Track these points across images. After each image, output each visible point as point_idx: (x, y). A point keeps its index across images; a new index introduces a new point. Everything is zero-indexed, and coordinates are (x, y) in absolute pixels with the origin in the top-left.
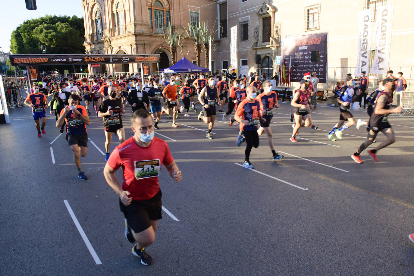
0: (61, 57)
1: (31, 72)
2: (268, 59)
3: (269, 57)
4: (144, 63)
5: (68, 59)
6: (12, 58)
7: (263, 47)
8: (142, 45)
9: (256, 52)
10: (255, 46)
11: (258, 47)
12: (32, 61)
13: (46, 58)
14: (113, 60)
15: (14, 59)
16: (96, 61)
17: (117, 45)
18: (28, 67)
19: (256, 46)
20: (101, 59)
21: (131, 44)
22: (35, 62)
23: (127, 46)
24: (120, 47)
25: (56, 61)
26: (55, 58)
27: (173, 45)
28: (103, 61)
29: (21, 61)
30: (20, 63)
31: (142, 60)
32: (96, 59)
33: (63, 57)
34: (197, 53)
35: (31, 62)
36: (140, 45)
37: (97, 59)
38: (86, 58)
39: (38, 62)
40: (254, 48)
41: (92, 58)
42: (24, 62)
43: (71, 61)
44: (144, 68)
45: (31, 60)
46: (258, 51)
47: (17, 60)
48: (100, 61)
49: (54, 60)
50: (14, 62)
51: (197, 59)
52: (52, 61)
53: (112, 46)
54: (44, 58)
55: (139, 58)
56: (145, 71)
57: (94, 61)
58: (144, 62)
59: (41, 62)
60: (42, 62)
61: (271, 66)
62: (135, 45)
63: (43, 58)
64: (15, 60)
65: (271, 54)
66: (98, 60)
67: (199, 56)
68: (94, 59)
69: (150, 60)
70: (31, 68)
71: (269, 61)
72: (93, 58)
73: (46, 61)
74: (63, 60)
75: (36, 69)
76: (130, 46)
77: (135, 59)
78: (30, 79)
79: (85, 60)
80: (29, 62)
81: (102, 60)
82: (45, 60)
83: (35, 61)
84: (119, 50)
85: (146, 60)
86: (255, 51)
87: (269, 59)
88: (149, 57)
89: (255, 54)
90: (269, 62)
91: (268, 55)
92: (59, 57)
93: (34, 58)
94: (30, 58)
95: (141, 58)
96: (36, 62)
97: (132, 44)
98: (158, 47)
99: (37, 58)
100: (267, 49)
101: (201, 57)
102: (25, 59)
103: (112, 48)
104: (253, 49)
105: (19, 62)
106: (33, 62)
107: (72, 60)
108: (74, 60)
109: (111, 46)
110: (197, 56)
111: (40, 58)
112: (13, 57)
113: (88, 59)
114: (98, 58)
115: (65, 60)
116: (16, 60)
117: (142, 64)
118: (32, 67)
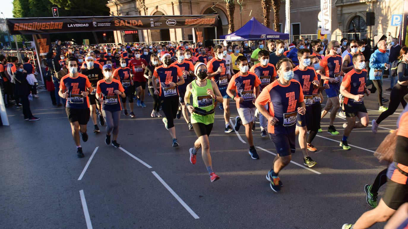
0: (81, 20)
1: (40, 43)
2: (358, 20)
3: (359, 17)
4: (196, 28)
5: (91, 24)
6: (10, 23)
7: (353, 3)
8: (188, 3)
9: (341, 11)
10: (340, 2)
11: (344, 4)
12: (40, 27)
13: (60, 23)
14: (154, 24)
15: (14, 25)
16: (131, 25)
17: (153, 4)
18: (34, 36)
19: (342, 2)
20: (138, 22)
21: (172, 2)
22: (44, 29)
23: (167, 6)
24: (157, 7)
25: (75, 26)
26: (72, 22)
27: (231, 3)
28: (140, 26)
29: (24, 27)
30: (23, 30)
31: (194, 23)
32: (131, 22)
33: (83, 21)
34: (266, 12)
35: (38, 29)
36: (185, 4)
37: (132, 24)
38: (117, 22)
39: (48, 28)
40: (339, 5)
41: (124, 21)
42: (29, 29)
43: (95, 26)
44: (197, 34)
45: (38, 27)
46: (344, 8)
47: (19, 26)
48: (137, 26)
49: (71, 25)
50: (15, 29)
51: (265, 21)
52: (69, 26)
53: (146, 6)
54: (58, 23)
55: (190, 20)
56: (198, 39)
57: (128, 25)
58: (197, 25)
59: (52, 28)
60: (55, 28)
61: (364, 29)
62: (178, 4)
63: (56, 23)
64: (15, 27)
65: (362, 12)
66: (134, 25)
67: (267, 17)
68: (129, 23)
69: (205, 23)
70: (38, 38)
71: (360, 22)
72: (126, 21)
73: (60, 27)
74: (84, 25)
75: (46, 39)
76: (172, 5)
77: (184, 22)
78: (39, 52)
79: (116, 25)
80: (35, 29)
81: (139, 24)
82: (59, 25)
83: (44, 27)
84: (155, 11)
85: (200, 24)
86: (340, 9)
87: (360, 20)
88: (204, 19)
89: (340, 13)
90: (360, 24)
91: (358, 14)
92: (78, 21)
93: (43, 23)
94: (36, 23)
95: (193, 20)
96: (47, 28)
97: (174, 3)
98: (208, 5)
99: (47, 23)
100: (358, 6)
101: (270, 17)
102: (30, 24)
103: (146, 9)
104: (338, 7)
105: (21, 30)
106: (42, 29)
107: (97, 25)
108: (100, 25)
109: (144, 5)
110: (265, 17)
111: (52, 23)
112: (13, 22)
113: (120, 22)
114: (133, 21)
115: (87, 25)
116: (17, 26)
117: (195, 28)
118: (39, 35)
